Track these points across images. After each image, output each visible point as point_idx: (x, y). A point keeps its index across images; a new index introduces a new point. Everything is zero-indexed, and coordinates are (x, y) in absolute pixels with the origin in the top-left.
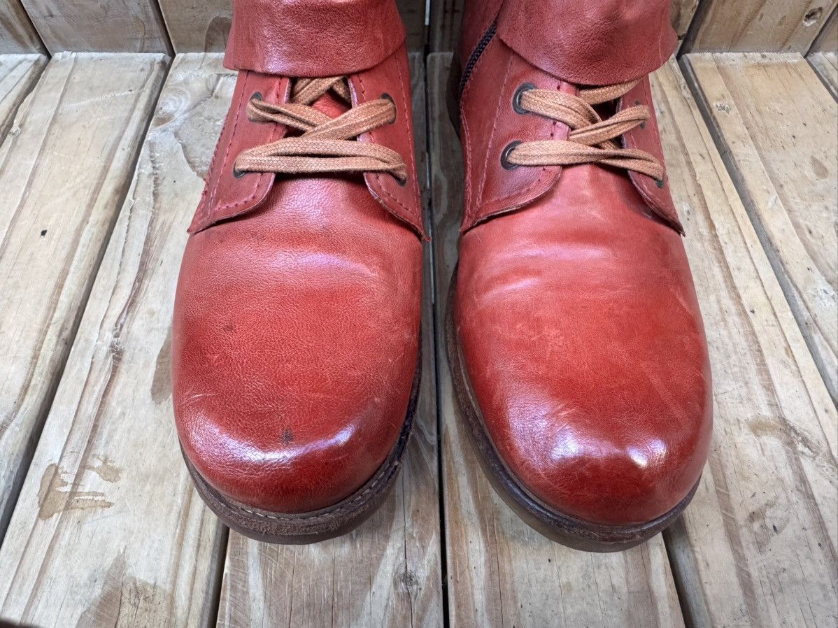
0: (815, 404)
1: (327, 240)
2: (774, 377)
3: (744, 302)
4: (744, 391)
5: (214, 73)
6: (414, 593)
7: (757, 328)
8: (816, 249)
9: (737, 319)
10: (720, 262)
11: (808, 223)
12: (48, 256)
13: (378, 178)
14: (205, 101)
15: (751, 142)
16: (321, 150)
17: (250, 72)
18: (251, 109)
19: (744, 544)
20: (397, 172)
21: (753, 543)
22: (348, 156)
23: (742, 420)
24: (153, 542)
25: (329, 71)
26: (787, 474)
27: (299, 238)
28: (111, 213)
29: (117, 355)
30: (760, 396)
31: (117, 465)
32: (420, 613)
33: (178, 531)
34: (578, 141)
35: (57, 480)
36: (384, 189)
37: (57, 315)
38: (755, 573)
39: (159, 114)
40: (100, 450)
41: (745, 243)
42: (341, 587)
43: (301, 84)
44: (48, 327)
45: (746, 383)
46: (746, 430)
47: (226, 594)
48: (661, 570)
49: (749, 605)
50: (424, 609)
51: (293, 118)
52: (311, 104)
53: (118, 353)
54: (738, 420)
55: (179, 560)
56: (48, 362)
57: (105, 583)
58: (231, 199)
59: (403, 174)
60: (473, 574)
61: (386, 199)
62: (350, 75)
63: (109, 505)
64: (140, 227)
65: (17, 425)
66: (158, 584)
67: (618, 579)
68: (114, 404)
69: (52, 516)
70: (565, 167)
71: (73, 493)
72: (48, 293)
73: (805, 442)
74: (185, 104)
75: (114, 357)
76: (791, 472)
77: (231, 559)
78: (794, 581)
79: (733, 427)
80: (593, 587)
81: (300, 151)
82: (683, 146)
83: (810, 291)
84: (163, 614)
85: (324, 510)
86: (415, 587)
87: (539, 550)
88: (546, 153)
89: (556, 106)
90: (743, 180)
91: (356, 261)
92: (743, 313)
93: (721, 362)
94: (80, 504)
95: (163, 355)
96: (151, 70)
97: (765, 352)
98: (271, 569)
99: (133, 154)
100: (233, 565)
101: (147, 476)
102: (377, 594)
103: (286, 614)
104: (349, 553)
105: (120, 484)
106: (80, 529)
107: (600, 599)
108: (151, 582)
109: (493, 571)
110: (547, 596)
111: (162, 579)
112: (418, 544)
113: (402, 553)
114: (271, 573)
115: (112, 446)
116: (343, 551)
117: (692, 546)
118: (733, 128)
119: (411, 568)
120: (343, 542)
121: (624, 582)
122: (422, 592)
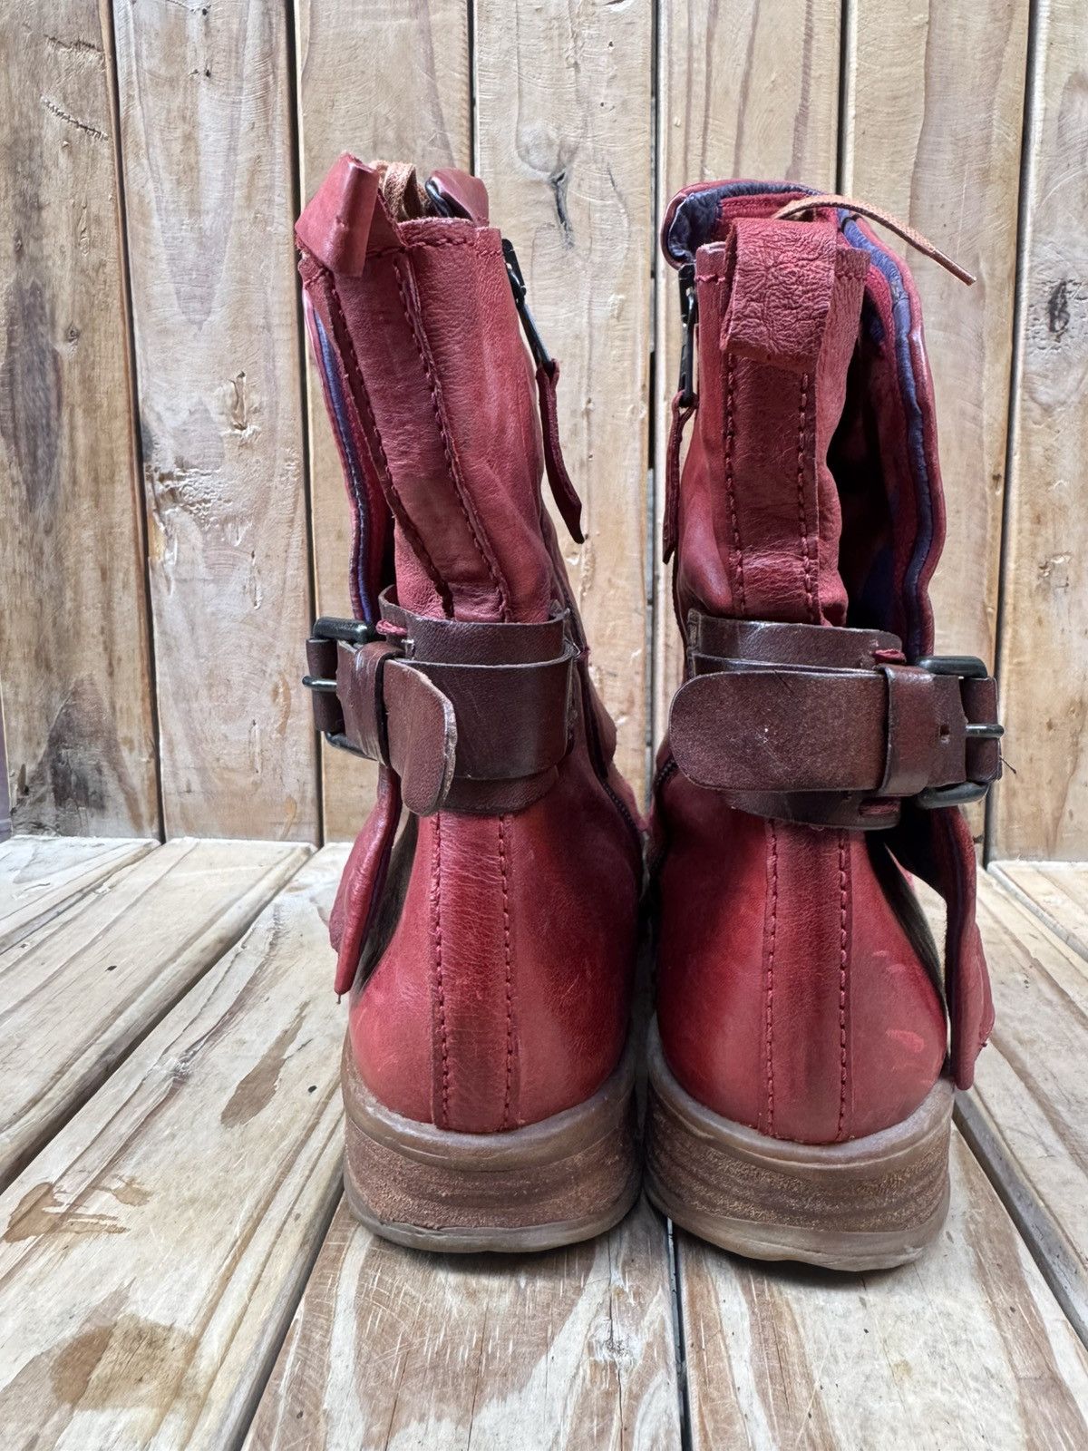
6: (625, 1364)
12: (111, 987)
24: (181, 1276)
28: (209, 957)
29: (180, 1079)
31: (147, 1188)
32: (635, 1389)
33: (227, 1263)
35: (48, 1200)
37: (106, 1036)
39: (293, 885)
40: (126, 1171)
42: (493, 1348)
44: (89, 1047)
47: (292, 1349)
50: (643, 1382)
53: (181, 1076)
56: (77, 1078)
57: (87, 1321)
60: (731, 1341)
63: (122, 1230)
64: (245, 970)
65: (8, 1136)
66: (176, 1325)
69: (25, 1238)
71: (64, 1216)
75: (175, 1081)
77: (309, 1303)
80: (951, 1369)
84: (174, 1362)
86: (626, 1358)
94: (76, 1228)
95: (248, 1081)
99: (253, 913)
100: (309, 1311)
101: (193, 1201)
102: (559, 1360)
103: (394, 1375)
104: (513, 1304)
105: (146, 1208)
106: (65, 1255)
107: (966, 1386)
108: (166, 1322)
109: (766, 1340)
110: (868, 1378)
111: (186, 1320)
112: (631, 1301)
113: (605, 1311)
114: (375, 1323)
115: (147, 1167)
116: (501, 1301)
118: (1071, 917)
119: (619, 1334)
120: (503, 1291)
121: (1005, 1365)
122: (640, 1363)
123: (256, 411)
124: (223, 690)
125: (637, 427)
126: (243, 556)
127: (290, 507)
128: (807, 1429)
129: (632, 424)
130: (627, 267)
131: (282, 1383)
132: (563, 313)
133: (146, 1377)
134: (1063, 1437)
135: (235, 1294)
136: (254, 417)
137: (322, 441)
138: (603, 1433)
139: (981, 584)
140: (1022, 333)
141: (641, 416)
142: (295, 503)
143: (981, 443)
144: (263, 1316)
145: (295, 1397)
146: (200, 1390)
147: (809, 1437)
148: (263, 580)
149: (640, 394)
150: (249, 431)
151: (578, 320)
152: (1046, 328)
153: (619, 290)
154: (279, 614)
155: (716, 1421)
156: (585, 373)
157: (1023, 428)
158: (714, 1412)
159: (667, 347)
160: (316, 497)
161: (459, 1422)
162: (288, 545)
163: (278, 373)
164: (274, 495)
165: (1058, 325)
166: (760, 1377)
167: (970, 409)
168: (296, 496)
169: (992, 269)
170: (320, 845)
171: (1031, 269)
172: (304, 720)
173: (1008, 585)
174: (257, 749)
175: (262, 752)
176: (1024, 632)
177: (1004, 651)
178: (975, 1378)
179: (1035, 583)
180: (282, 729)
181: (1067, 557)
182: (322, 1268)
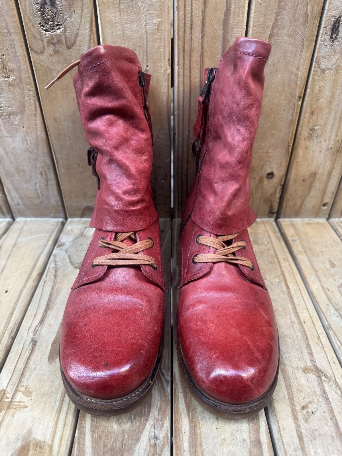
0: (330, 360)
1: (126, 290)
2: (313, 349)
3: (301, 318)
4: (300, 355)
5: (84, 226)
6: (158, 444)
7: (306, 329)
8: (330, 296)
9: (298, 326)
10: (291, 302)
11: (327, 286)
12: (8, 300)
13: (146, 267)
14: (79, 237)
15: (305, 254)
16: (125, 257)
17: (100, 230)
18: (100, 243)
19: (299, 420)
20: (153, 265)
21: (303, 419)
22: (135, 259)
23: (299, 367)
24: (45, 422)
25: (129, 230)
26: (318, 390)
27: (116, 289)
28: (35, 283)
29: (34, 343)
30: (307, 357)
31: (31, 390)
32: (160, 452)
33: (56, 418)
34: (219, 254)
35: (5, 396)
36: (148, 271)
37: (10, 326)
38: (304, 432)
39: (59, 243)
40: (24, 383)
41: (302, 295)
42: (126, 442)
43: (119, 234)
44: (5, 331)
45: (301, 352)
46: (301, 371)
47: (76, 446)
48: (264, 432)
49: (301, 446)
50: (162, 450)
51: (115, 246)
52: (122, 241)
54: (298, 368)
55: (56, 430)
56: (4, 346)
57: (23, 441)
58: (90, 276)
59: (155, 266)
60: (184, 435)
61: (149, 275)
62: (136, 232)
63: (27, 407)
64: (48, 289)
66: (46, 441)
67: (246, 436)
68: (32, 363)
69: (1, 411)
70: (214, 263)
71: (11, 402)
72: (7, 317)
73: (325, 376)
74: (71, 239)
75: (33, 344)
76: (319, 388)
77: (79, 430)
78: (320, 435)
79: (296, 370)
80: (235, 440)
81: (117, 257)
82: (277, 255)
83: (328, 314)
84: (47, 453)
85: (119, 399)
86: (158, 441)
87: (212, 424)
88: (206, 258)
89: (210, 242)
90: (301, 269)
91: (136, 298)
92: (300, 323)
93: (291, 343)
94: (14, 407)
95: (54, 343)
96: (57, 225)
97: (309, 339)
98: (96, 434)
99: (47, 259)
100: (79, 433)
101: (44, 394)
102: (142, 444)
103: (101, 453)
104: (130, 427)
105: (32, 397)
106: (13, 417)
107: (238, 445)
108: (43, 440)
109: (192, 434)
110: (215, 444)
111: (48, 439)
112: (160, 423)
113: (153, 427)
114: (96, 436)
115: (30, 382)
116: (127, 426)
117: (278, 421)
118: (297, 248)
119: (157, 433)
120: (128, 422)
121: (248, 437)
122: (161, 443)
123: (12, 70)
124: (23, 174)
125: (166, 76)
126: (20, 128)
127: (34, 109)
129: (164, 76)
130: (161, 6)
132: (134, 27)
135: (59, 429)
136: (12, 73)
137: (42, 83)
139: (289, 135)
140: (319, 39)
141: (168, 72)
142: (36, 107)
143: (297, 84)
144: (67, 436)
148: (29, 136)
149: (167, 63)
150: (11, 79)
151: (141, 30)
152: (329, 37)
153: (158, 17)
154: (38, 148)
156: (145, 54)
157: (313, 78)
159: (178, 43)
160: (43, 105)
162: (36, 123)
163: (18, 54)
164: (27, 105)
165: (334, 36)
166: (190, 446)
167: (295, 70)
168: (36, 104)
169: (313, 10)
170: (66, 219)
171: (328, 10)
172: (53, 182)
173: (298, 136)
174: (39, 191)
175: (41, 192)
176: (300, 152)
177: (293, 157)
178: (241, 442)
179: (307, 135)
180: (46, 185)
181: (319, 127)
182: (81, 417)
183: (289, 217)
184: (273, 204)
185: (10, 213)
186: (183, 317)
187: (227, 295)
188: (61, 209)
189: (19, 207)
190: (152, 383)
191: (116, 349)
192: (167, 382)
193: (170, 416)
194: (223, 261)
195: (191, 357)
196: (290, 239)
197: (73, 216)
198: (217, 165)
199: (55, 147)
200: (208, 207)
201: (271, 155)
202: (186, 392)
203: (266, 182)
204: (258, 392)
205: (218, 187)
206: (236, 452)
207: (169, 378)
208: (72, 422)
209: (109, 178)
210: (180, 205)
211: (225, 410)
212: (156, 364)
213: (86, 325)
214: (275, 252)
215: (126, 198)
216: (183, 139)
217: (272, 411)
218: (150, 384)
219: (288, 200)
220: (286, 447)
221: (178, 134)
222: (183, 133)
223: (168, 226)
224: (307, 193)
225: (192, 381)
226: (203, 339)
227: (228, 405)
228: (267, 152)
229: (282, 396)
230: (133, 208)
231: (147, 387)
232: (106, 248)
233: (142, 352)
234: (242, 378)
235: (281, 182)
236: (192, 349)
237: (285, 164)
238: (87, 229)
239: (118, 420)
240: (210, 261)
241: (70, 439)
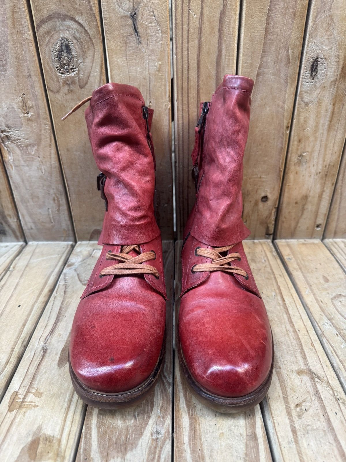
0: (322, 364)
1: (131, 297)
2: (306, 354)
3: (296, 327)
4: (295, 360)
5: (92, 248)
6: (160, 438)
7: (300, 337)
8: (324, 307)
9: (293, 334)
10: (286, 313)
11: (321, 299)
12: (20, 315)
13: (148, 276)
14: (87, 258)
15: (299, 270)
16: (130, 267)
17: (108, 244)
18: (108, 255)
19: (293, 416)
20: (155, 274)
21: (297, 415)
22: (139, 269)
23: (294, 370)
24: (54, 420)
25: (134, 243)
26: (311, 390)
27: (121, 296)
28: (46, 299)
30: (301, 361)
31: (41, 391)
32: (161, 445)
33: (64, 416)
34: (215, 264)
35: (17, 397)
36: (150, 279)
37: (22, 336)
38: (297, 426)
39: (69, 263)
40: (35, 386)
41: (297, 306)
42: (129, 436)
43: (124, 247)
44: (18, 340)
45: (296, 357)
46: (295, 374)
47: (83, 440)
48: (260, 427)
49: (294, 439)
50: (163, 444)
51: (121, 257)
52: (128, 253)
53: (45, 350)
54: (292, 370)
55: (64, 427)
56: (17, 353)
57: (33, 436)
58: (98, 285)
59: (157, 275)
60: (184, 430)
61: (151, 283)
62: (140, 244)
63: (37, 406)
64: (58, 304)
65: (2, 376)
66: (55, 436)
67: (243, 430)
68: (42, 368)
69: (13, 410)
70: (211, 272)
71: (22, 402)
72: (19, 328)
73: (318, 377)
74: (80, 259)
75: (43, 351)
76: (312, 388)
77: (86, 426)
78: (313, 429)
79: (290, 373)
80: (233, 434)
81: (123, 267)
82: (273, 272)
83: (321, 323)
84: (56, 446)
85: (124, 392)
86: (160, 436)
87: (211, 420)
88: (204, 268)
89: (207, 253)
90: (296, 284)
91: (140, 304)
92: (295, 331)
93: (286, 349)
94: (26, 406)
95: (63, 350)
96: (67, 248)
97: (303, 345)
99: (57, 278)
100: (86, 429)
101: (54, 395)
102: (145, 438)
103: (107, 446)
104: (134, 423)
105: (42, 398)
106: (24, 415)
107: (235, 438)
108: (52, 435)
109: (192, 429)
110: (214, 438)
111: (57, 434)
112: (162, 419)
113: (155, 423)
114: (101, 431)
115: (40, 384)
116: (131, 422)
117: (273, 417)
118: (292, 266)
119: (159, 429)
120: (131, 419)
121: (245, 432)
122: (163, 437)
123: (31, 107)
124: (37, 199)
125: (167, 111)
126: (36, 157)
127: (49, 141)
128: (199, 454)
129: (165, 111)
130: (162, 51)
131: (81, 450)
132: (139, 69)
133: (50, 452)
134: (254, 451)
135: (68, 425)
136: (31, 110)
137: (57, 118)
138: (154, 458)
139: (280, 162)
140: (301, 76)
141: (169, 107)
142: (51, 139)
143: (284, 116)
144: (75, 431)
145: (84, 454)
146: (63, 454)
147: (199, 456)
148: (44, 165)
149: (168, 99)
150: (30, 115)
151: (144, 72)
152: (309, 75)
153: (159, 60)
154: (51, 176)
155: (179, 453)
156: (148, 92)
157: (298, 110)
158: (179, 451)
159: (177, 82)
160: (57, 137)
161: (122, 458)
162: (51, 153)
163: (37, 93)
164: (43, 137)
165: (313, 74)
166: (190, 440)
167: (281, 104)
168: (51, 137)
169: (293, 52)
170: (76, 242)
171: (307, 52)
172: (65, 207)
173: (288, 162)
174: (51, 216)
175: (53, 217)
176: (291, 176)
177: (285, 182)
178: (237, 436)
179: (296, 161)
180: (58, 210)
181: (307, 153)
182: (88, 415)
183: (285, 238)
184: (269, 225)
185: (23, 237)
186: (183, 321)
187: (223, 300)
188: (71, 233)
189: (32, 231)
190: (154, 381)
191: (122, 346)
192: (169, 384)
193: (171, 414)
194: (219, 271)
195: (191, 356)
196: (286, 258)
197: (82, 239)
198: (212, 184)
199: (67, 175)
200: (204, 222)
201: (264, 180)
202: (186, 392)
203: (261, 205)
204: (252, 385)
205: (213, 203)
206: (233, 444)
207: (171, 380)
208: (80, 419)
209: (116, 197)
210: (182, 228)
211: (221, 403)
212: (158, 365)
213: (94, 327)
214: (271, 269)
215: (131, 213)
216: (183, 166)
217: (268, 409)
218: (152, 381)
219: (283, 222)
220: (280, 440)
221: (179, 162)
222: (183, 161)
223: (171, 247)
224: (300, 214)
225: (191, 379)
226: (200, 338)
227: (225, 398)
228: (260, 178)
229: (276, 395)
230: (137, 223)
231: (150, 384)
232: (112, 260)
233: (145, 349)
234: (237, 372)
235: (276, 205)
236: (190, 349)
237: (277, 188)
238: (95, 251)
239: (123, 417)
240: (207, 270)
241: (77, 434)
